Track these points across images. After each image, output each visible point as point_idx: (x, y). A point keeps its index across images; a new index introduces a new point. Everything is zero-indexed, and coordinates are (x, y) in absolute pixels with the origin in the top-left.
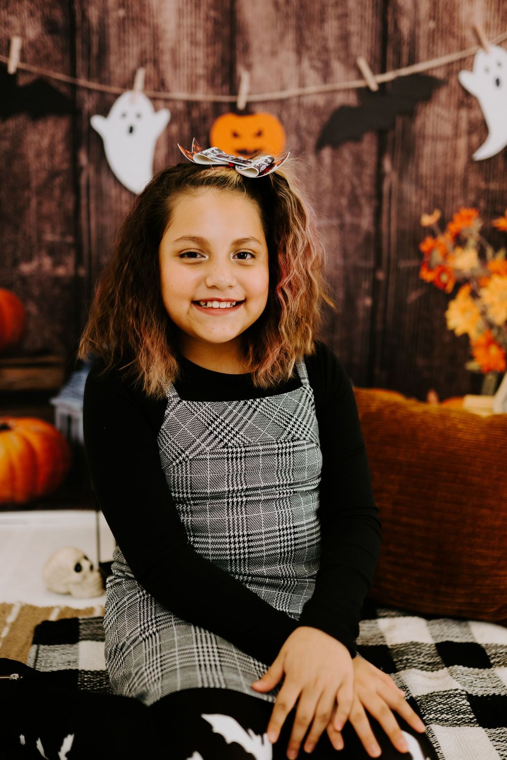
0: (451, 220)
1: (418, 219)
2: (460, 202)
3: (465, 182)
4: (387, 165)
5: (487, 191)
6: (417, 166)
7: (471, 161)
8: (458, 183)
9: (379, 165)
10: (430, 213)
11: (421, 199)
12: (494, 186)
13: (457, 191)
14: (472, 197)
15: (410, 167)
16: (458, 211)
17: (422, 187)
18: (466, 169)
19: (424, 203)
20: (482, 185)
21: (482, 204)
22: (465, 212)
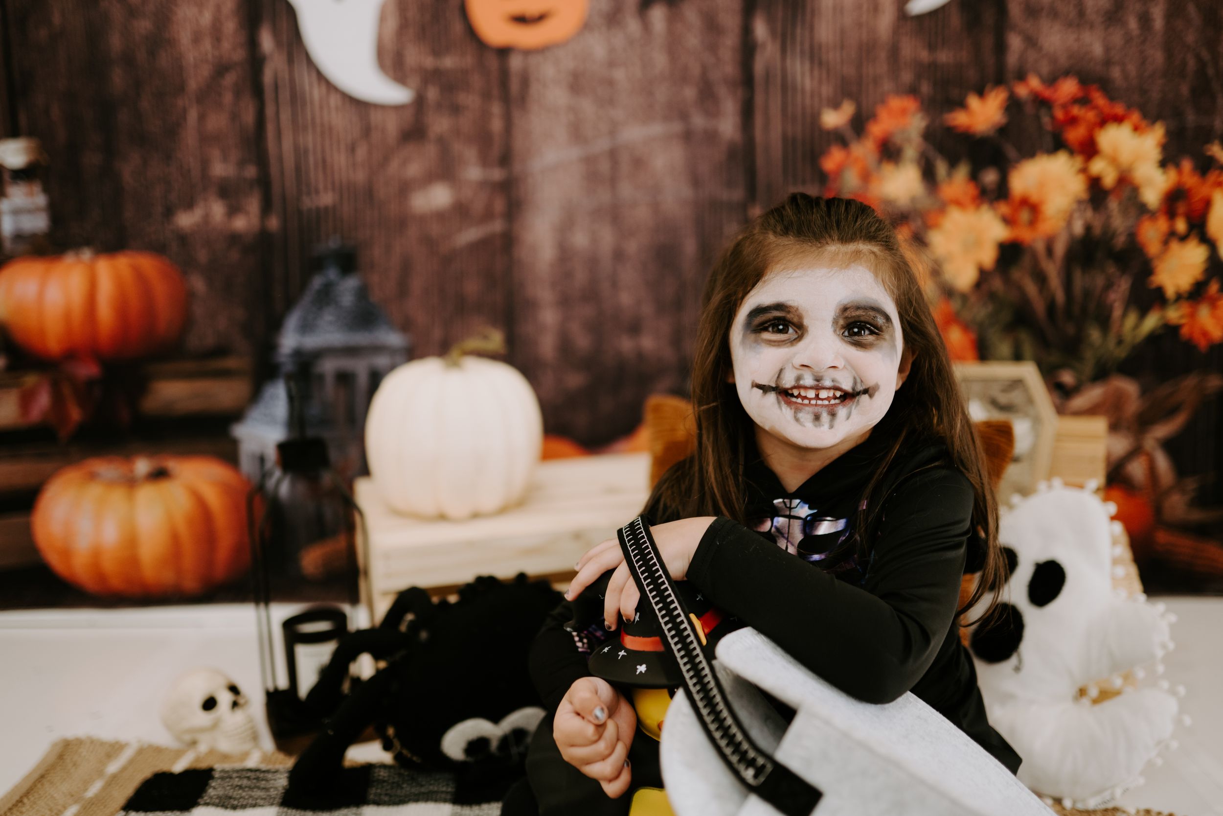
0: (873, 116)
1: (815, 118)
2: (887, 85)
3: (894, 52)
4: (760, 30)
5: (933, 66)
6: (812, 29)
7: (903, 16)
8: (883, 55)
9: (747, 30)
10: (836, 105)
11: (820, 82)
12: (944, 57)
13: (881, 67)
14: (907, 77)
15: (799, 31)
16: (883, 101)
17: (820, 63)
18: (896, 31)
19: (827, 90)
20: (924, 55)
21: (925, 88)
22: (896, 103)
